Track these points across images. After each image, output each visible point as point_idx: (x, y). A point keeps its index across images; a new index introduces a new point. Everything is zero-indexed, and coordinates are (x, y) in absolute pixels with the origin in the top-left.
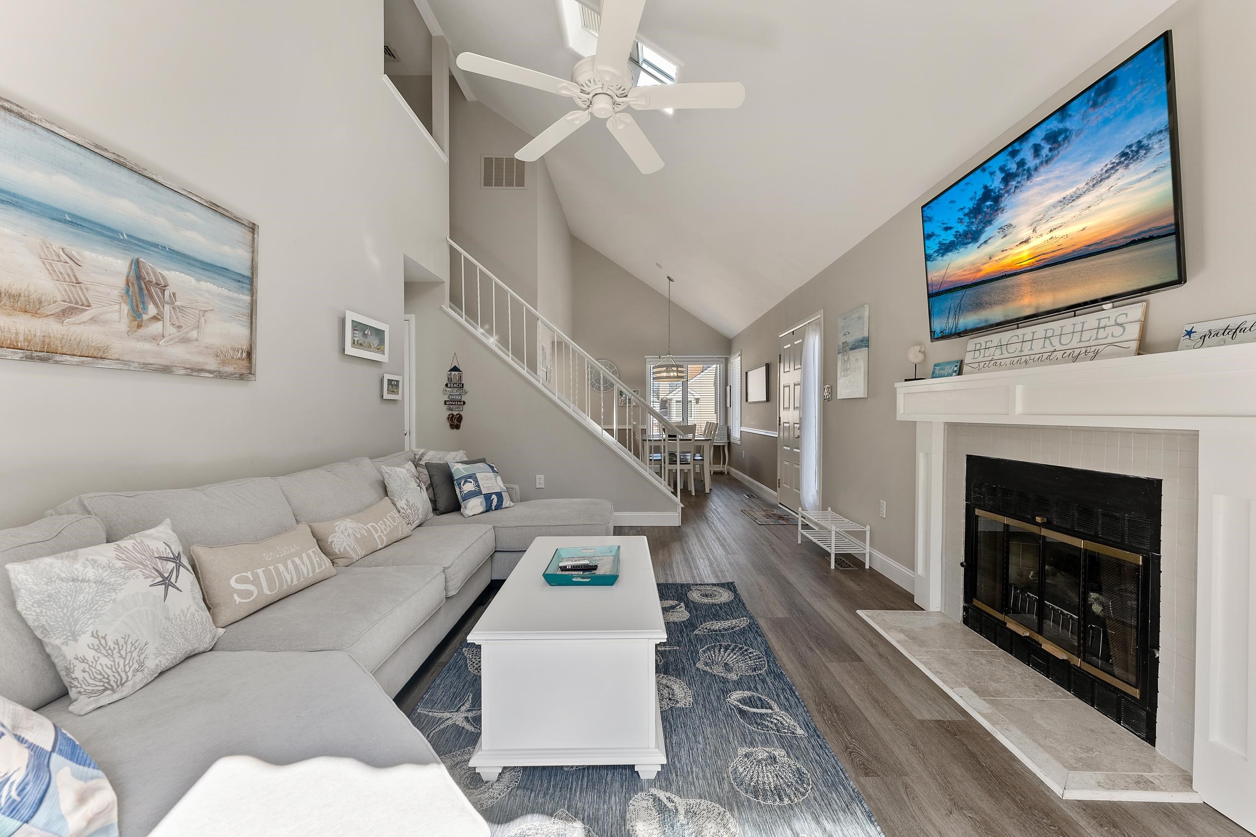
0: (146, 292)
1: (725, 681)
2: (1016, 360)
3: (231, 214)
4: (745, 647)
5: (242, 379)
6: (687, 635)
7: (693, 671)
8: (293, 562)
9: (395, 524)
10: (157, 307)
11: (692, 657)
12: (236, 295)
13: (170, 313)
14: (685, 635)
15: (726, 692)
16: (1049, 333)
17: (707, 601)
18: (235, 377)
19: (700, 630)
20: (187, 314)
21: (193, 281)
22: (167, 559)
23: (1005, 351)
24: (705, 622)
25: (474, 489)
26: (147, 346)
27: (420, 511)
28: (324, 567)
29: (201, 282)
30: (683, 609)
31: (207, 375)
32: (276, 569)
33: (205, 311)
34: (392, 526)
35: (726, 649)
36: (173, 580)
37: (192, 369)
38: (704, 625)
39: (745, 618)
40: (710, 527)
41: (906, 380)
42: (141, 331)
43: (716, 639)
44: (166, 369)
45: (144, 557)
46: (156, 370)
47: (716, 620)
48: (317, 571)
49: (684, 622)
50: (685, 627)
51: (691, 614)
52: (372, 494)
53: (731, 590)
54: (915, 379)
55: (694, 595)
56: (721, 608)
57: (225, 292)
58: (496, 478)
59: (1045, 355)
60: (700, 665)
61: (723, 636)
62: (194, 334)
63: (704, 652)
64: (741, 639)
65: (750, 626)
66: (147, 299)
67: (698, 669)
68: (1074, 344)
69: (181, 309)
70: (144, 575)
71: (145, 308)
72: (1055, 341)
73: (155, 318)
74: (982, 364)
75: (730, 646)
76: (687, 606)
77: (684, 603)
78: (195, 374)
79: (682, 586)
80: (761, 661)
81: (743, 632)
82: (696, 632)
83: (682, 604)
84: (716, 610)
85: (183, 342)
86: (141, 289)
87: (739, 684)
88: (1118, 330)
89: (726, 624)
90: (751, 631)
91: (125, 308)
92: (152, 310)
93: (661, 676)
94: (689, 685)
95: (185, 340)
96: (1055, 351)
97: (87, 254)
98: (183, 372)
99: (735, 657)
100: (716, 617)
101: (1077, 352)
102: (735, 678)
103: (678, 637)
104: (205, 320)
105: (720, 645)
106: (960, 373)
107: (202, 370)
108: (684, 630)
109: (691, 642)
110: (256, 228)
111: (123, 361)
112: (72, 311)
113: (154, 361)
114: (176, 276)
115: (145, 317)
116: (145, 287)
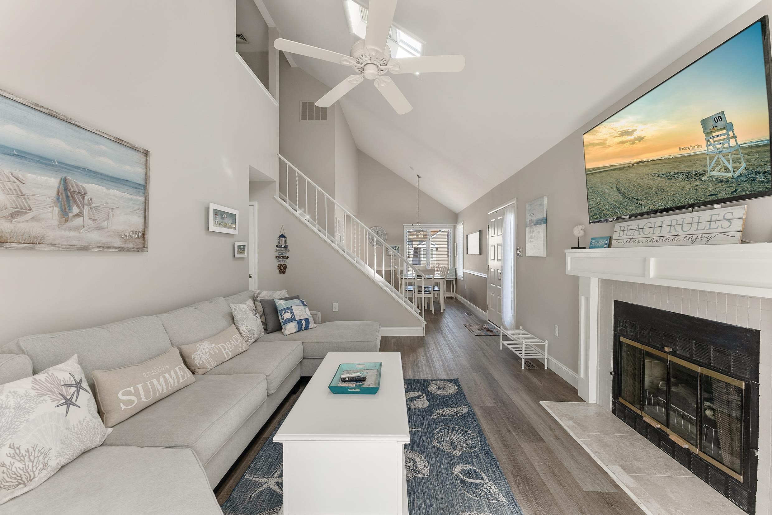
0: (71, 198)
1: (451, 456)
2: (650, 239)
3: (131, 145)
4: (466, 429)
5: (139, 251)
6: (427, 419)
7: (431, 448)
8: (164, 377)
9: (237, 343)
10: (79, 207)
12: (135, 197)
13: (88, 211)
14: (425, 419)
15: (452, 465)
16: (674, 223)
17: (440, 392)
18: (134, 250)
19: (435, 415)
20: (100, 211)
21: (104, 189)
22: (71, 385)
23: (641, 233)
24: (439, 409)
25: (290, 317)
26: (72, 234)
27: (255, 333)
28: (186, 378)
29: (110, 190)
30: (424, 399)
31: (114, 250)
32: (152, 383)
33: (113, 209)
34: (235, 345)
35: (453, 430)
36: (74, 400)
37: (103, 247)
38: (438, 411)
39: (465, 407)
40: (444, 337)
41: (572, 248)
42: (68, 224)
43: (446, 423)
44: (85, 248)
45: (52, 386)
46: (78, 249)
47: (446, 407)
48: (181, 381)
49: (425, 408)
50: (425, 412)
51: (429, 403)
52: (224, 323)
53: (456, 384)
54: (578, 248)
55: (432, 388)
56: (449, 398)
57: (127, 196)
58: (305, 309)
59: (671, 238)
60: (435, 443)
61: (450, 420)
62: (105, 224)
63: (438, 432)
64: (462, 423)
65: (468, 413)
66: (72, 203)
67: (433, 446)
68: (692, 231)
69: (96, 208)
70: (51, 399)
71: (70, 209)
72: (678, 228)
73: (78, 215)
74: (625, 241)
75: (455, 428)
76: (427, 397)
77: (426, 394)
78: (105, 250)
79: (424, 381)
80: (476, 441)
81: (464, 417)
82: (433, 417)
83: (424, 395)
84: (446, 400)
85: (98, 230)
86: (67, 197)
87: (461, 460)
88: (726, 224)
89: (452, 411)
90: (470, 416)
91: (56, 210)
92: (75, 210)
93: (409, 452)
94: (427, 459)
95: (99, 228)
96: (678, 235)
97: (29, 176)
98: (97, 249)
99: (458, 437)
100: (446, 405)
101: (695, 237)
103: (421, 420)
104: (113, 214)
105: (449, 427)
106: (609, 246)
107: (110, 247)
108: (425, 415)
109: (430, 425)
110: (148, 154)
111: (54, 245)
112: (18, 213)
113: (77, 243)
114: (92, 187)
115: (70, 215)
116: (70, 195)
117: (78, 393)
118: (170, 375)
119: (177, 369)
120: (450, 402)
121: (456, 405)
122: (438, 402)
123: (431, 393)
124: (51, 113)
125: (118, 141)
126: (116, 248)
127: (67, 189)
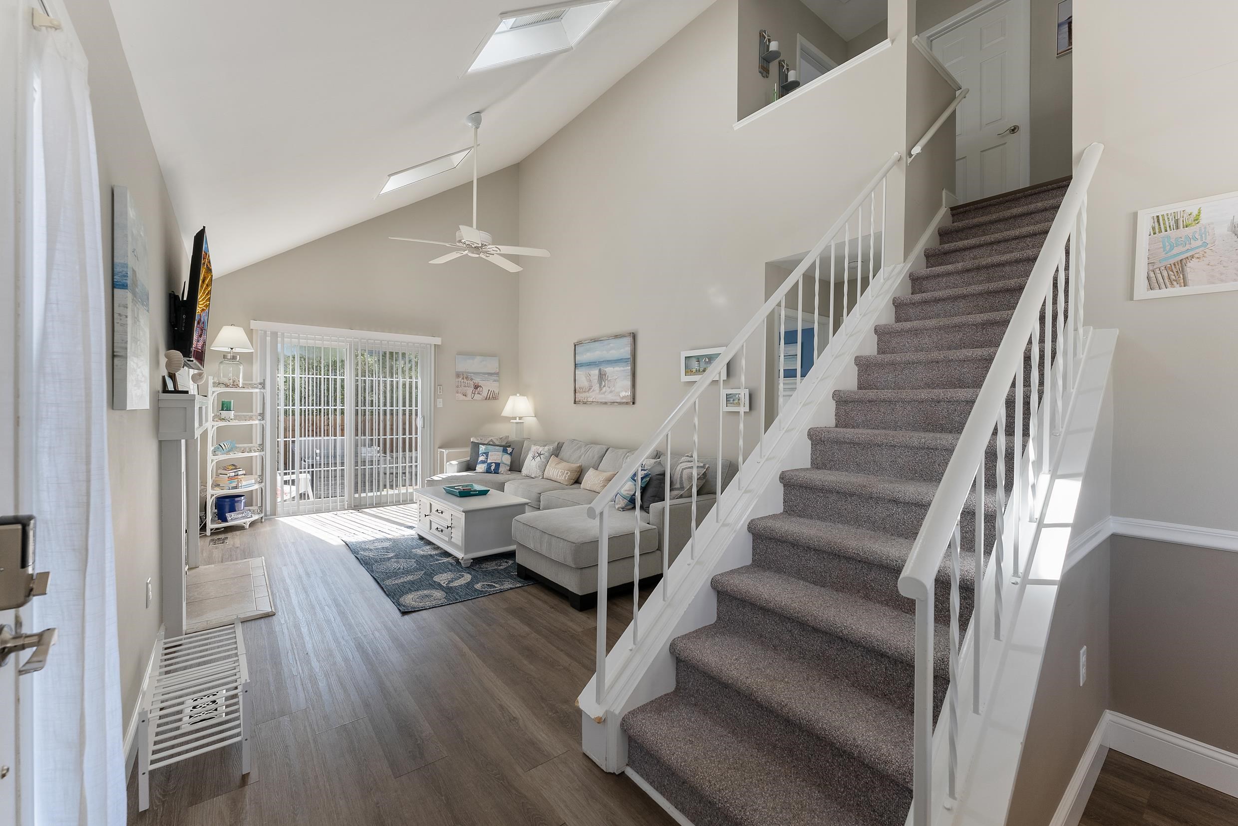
1: (398, 558)
4: (387, 571)
5: (629, 404)
11: (420, 562)
14: (430, 569)
17: (425, 592)
18: (626, 404)
22: (538, 453)
30: (442, 583)
31: (616, 404)
35: (399, 568)
38: (420, 577)
43: (408, 571)
46: (604, 404)
47: (411, 581)
48: (558, 478)
49: (435, 575)
50: (433, 573)
51: (433, 580)
61: (403, 574)
64: (390, 574)
67: (414, 559)
75: (397, 570)
76: (439, 584)
77: (444, 587)
78: (613, 404)
81: (389, 578)
82: (423, 572)
83: (444, 585)
84: (413, 587)
89: (402, 580)
90: (382, 578)
98: (610, 404)
99: (393, 566)
100: (412, 583)
102: (392, 560)
105: (403, 569)
108: (432, 571)
109: (423, 567)
110: (632, 335)
111: (598, 402)
112: (590, 389)
113: (604, 401)
114: (609, 370)
116: (602, 376)
117: (538, 456)
118: (556, 471)
119: (561, 471)
120: (409, 586)
121: (400, 585)
122: (422, 583)
123: (437, 589)
124: (595, 340)
125: (617, 337)
126: (617, 402)
127: (600, 374)
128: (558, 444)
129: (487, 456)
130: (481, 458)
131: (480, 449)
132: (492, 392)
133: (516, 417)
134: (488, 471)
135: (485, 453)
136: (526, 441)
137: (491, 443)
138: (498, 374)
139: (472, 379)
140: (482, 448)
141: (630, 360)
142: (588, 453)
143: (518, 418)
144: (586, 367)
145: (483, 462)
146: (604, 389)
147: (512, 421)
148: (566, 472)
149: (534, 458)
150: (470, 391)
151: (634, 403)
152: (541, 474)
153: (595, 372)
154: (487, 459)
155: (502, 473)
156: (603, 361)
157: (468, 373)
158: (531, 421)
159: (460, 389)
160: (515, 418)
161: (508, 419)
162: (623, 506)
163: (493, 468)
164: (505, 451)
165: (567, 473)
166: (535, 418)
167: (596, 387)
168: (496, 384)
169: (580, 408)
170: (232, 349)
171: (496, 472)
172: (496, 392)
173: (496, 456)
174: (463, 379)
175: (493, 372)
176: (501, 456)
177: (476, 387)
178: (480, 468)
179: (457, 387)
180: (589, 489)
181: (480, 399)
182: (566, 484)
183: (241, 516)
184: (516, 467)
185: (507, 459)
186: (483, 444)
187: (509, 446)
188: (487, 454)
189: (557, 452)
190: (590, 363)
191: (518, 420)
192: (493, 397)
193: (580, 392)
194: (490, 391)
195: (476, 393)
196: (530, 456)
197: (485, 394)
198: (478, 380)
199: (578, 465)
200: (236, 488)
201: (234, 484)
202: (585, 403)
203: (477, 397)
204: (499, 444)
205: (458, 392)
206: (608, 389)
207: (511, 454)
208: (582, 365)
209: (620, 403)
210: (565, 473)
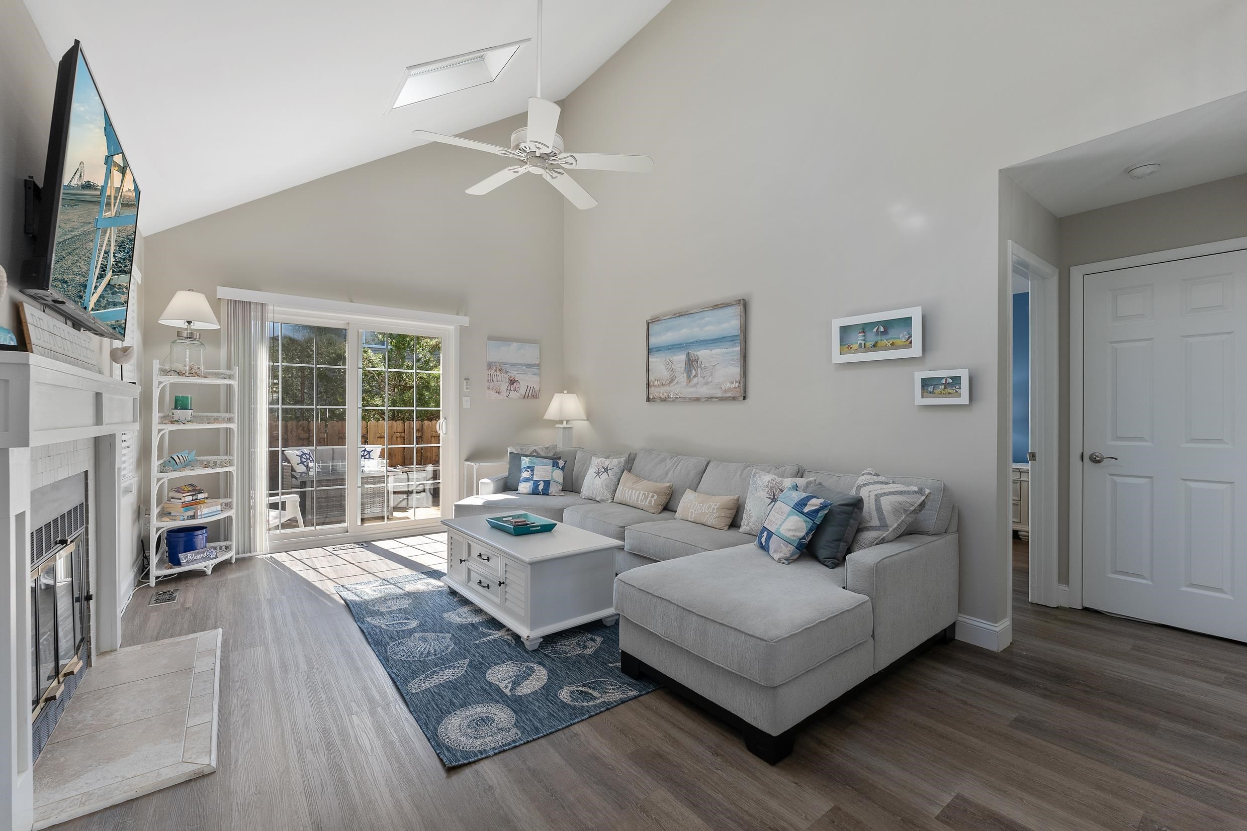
1: (424, 631)
4: (409, 659)
5: (734, 400)
6: (474, 656)
7: (451, 631)
8: (632, 491)
10: (695, 370)
11: (459, 639)
14: (477, 655)
15: (421, 625)
17: (479, 710)
19: (464, 664)
21: (708, 351)
22: (604, 468)
24: (463, 675)
26: (693, 390)
30: (502, 686)
31: (715, 400)
35: (429, 652)
36: (600, 474)
37: (708, 398)
38: (463, 672)
39: (414, 691)
42: (691, 384)
43: (442, 659)
44: (698, 399)
46: (694, 400)
47: (450, 682)
48: (639, 502)
49: (488, 668)
50: (483, 663)
51: (486, 680)
55: (503, 716)
56: (451, 702)
60: (449, 636)
61: (436, 665)
62: (710, 379)
63: (449, 645)
64: (416, 666)
65: (406, 682)
66: (692, 368)
67: (449, 633)
71: (691, 373)
73: (695, 376)
75: (426, 657)
76: (499, 690)
77: (506, 695)
78: (709, 400)
80: (393, 651)
81: (414, 674)
82: (467, 661)
83: (507, 691)
84: (457, 697)
86: (690, 365)
87: (411, 632)
89: (436, 680)
90: (404, 676)
91: (685, 375)
92: (694, 372)
94: (450, 623)
95: (707, 383)
97: (675, 358)
98: (705, 400)
99: (419, 649)
100: (452, 686)
102: (416, 634)
103: (482, 651)
104: (715, 370)
105: (435, 655)
107: (712, 397)
108: (481, 660)
109: (465, 650)
110: (742, 302)
111: (684, 398)
112: (672, 381)
113: (694, 396)
114: (703, 354)
115: (692, 377)
116: (691, 363)
117: (603, 473)
118: (635, 493)
119: (642, 493)
120: (447, 694)
121: (434, 692)
122: (470, 686)
123: (498, 702)
124: (681, 315)
125: (716, 307)
126: (716, 398)
127: (689, 359)
128: (629, 455)
129: (533, 471)
130: (525, 474)
131: (523, 462)
132: (532, 389)
133: (563, 421)
134: (535, 492)
135: (529, 468)
136: (578, 451)
137: (535, 454)
138: (538, 366)
139: (507, 372)
140: (525, 461)
141: (738, 338)
142: (679, 467)
143: (565, 422)
144: (666, 351)
145: (527, 480)
146: (695, 380)
147: (557, 426)
148: (651, 494)
149: (598, 474)
150: (504, 386)
151: (744, 398)
152: (609, 496)
153: (680, 358)
154: (533, 475)
155: (553, 494)
156: (694, 342)
157: (502, 363)
158: (581, 426)
159: (492, 384)
160: (561, 422)
161: (552, 423)
162: (788, 555)
163: (541, 487)
164: (555, 465)
165: (653, 497)
166: (587, 421)
167: (682, 377)
168: (537, 378)
169: (656, 408)
170: (189, 322)
171: (545, 493)
172: (537, 389)
173: (544, 471)
174: (496, 371)
175: (533, 363)
176: (551, 471)
177: (512, 382)
178: (524, 487)
179: (489, 381)
180: (692, 520)
181: (517, 397)
182: (652, 511)
183: (200, 556)
184: (571, 486)
185: (558, 475)
186: (526, 456)
187: (559, 458)
188: (531, 468)
189: (629, 465)
190: (671, 346)
191: (565, 425)
192: (532, 395)
193: (655, 386)
194: (529, 388)
195: (512, 389)
196: (592, 472)
197: (522, 391)
198: (514, 374)
199: (668, 484)
200: (193, 517)
201: (191, 513)
202: (664, 400)
203: (513, 394)
204: (545, 455)
205: (489, 389)
206: (701, 379)
207: (563, 468)
208: (659, 349)
209: (722, 399)
210: (650, 496)
